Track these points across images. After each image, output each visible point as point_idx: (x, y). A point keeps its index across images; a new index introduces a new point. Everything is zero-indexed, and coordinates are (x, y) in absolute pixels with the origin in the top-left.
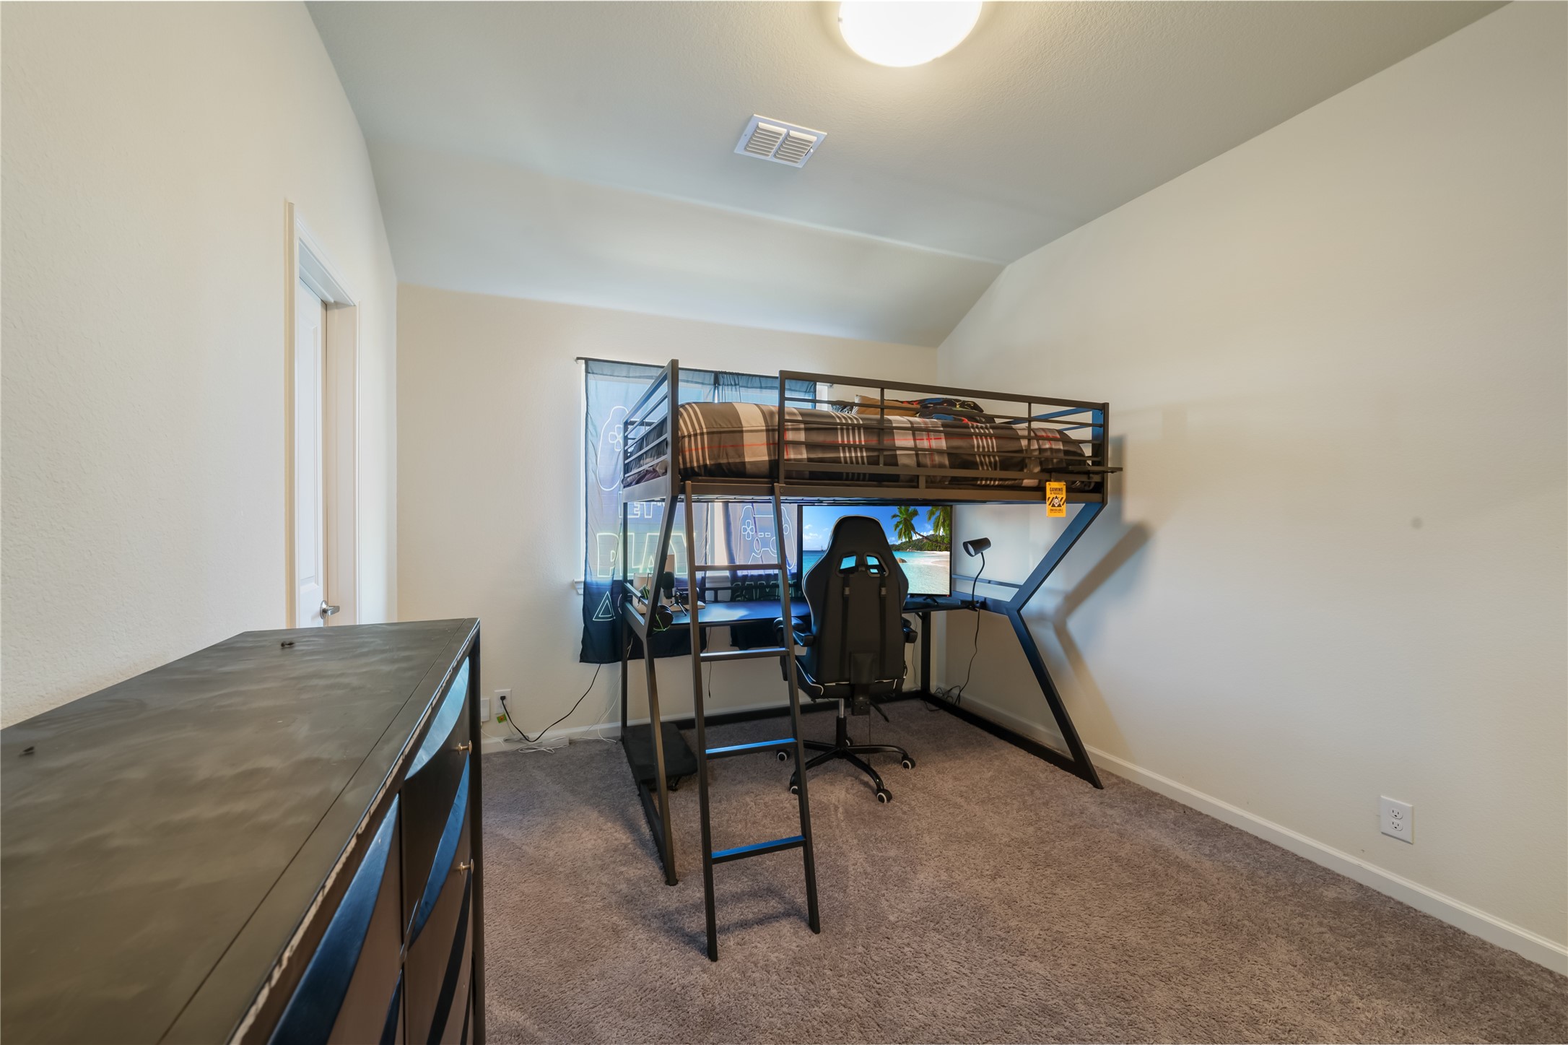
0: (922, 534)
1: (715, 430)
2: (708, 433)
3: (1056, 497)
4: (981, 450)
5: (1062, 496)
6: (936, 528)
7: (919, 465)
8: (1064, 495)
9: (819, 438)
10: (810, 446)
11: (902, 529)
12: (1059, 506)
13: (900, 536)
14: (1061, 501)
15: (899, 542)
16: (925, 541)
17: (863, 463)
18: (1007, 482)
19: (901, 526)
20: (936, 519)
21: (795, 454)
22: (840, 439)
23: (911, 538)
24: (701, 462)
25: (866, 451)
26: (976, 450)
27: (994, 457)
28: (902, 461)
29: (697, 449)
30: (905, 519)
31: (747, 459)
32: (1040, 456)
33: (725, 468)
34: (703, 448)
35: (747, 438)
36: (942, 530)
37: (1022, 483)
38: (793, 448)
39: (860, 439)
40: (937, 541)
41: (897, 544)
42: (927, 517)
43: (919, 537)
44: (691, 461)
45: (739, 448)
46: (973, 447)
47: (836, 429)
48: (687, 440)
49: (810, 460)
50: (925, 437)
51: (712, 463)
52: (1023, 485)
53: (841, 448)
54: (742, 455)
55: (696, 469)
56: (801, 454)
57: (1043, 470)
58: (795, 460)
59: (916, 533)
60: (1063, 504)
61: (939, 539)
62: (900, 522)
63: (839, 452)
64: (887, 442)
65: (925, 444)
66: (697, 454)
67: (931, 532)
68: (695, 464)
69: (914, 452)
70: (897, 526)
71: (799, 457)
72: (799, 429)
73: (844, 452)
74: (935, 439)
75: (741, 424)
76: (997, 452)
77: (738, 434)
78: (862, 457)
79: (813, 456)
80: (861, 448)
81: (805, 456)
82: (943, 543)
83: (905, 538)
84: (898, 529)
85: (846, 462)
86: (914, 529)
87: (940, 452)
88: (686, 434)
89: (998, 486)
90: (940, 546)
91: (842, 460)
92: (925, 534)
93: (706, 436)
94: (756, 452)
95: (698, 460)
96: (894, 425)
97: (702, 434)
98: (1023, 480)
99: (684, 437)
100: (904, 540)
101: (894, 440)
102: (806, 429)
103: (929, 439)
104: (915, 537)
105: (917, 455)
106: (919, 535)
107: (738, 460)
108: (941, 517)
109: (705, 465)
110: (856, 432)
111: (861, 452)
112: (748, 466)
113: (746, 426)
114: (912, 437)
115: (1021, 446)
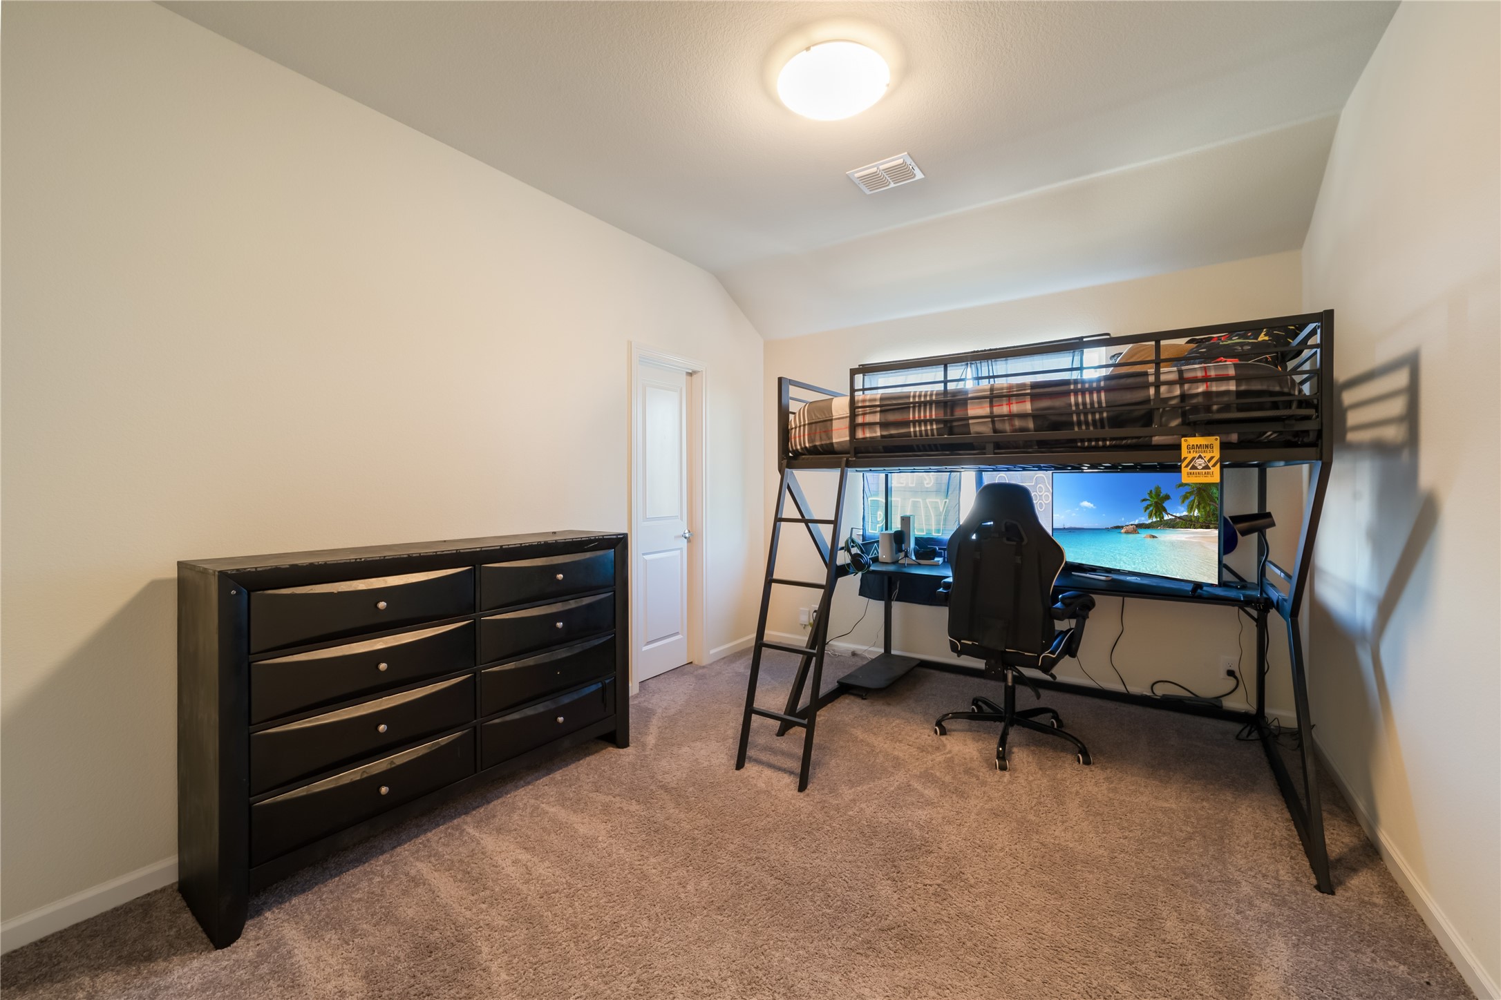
0: (1174, 514)
1: (814, 421)
2: (809, 424)
3: (1200, 457)
4: (1081, 407)
5: (1212, 455)
6: (1191, 509)
7: (995, 431)
8: (1216, 454)
9: (892, 417)
10: (884, 425)
11: (1152, 510)
12: (1207, 467)
13: (1150, 516)
14: (1209, 461)
15: (1150, 521)
16: (1178, 520)
17: (933, 435)
18: (1124, 442)
19: (1151, 508)
20: (1190, 502)
21: (871, 433)
22: (911, 416)
23: (1163, 518)
24: (803, 445)
25: (936, 424)
26: (1074, 408)
27: (1101, 413)
28: (974, 429)
29: (800, 437)
30: (1156, 503)
31: (834, 441)
32: (1183, 405)
33: (819, 448)
34: (804, 435)
35: (835, 424)
36: (1196, 511)
37: (1151, 441)
38: (869, 428)
39: (933, 413)
40: (1191, 521)
41: (1147, 523)
42: (1180, 501)
43: (1170, 517)
44: (796, 445)
45: (828, 432)
46: (1070, 405)
47: (909, 407)
48: (793, 430)
49: (882, 436)
50: (1005, 403)
51: (811, 445)
52: (1153, 443)
53: (911, 424)
54: (831, 438)
55: (800, 451)
56: (875, 432)
57: (1184, 423)
58: (870, 438)
59: (1168, 514)
60: (1214, 466)
61: (1193, 519)
62: (1151, 505)
63: (910, 428)
64: (958, 413)
65: (1004, 409)
66: (800, 440)
67: (1185, 513)
68: (799, 447)
69: (990, 419)
70: (1147, 508)
71: (874, 435)
72: (875, 412)
73: (914, 427)
74: (1017, 403)
75: (832, 414)
76: (1106, 407)
77: (829, 422)
78: (932, 430)
79: (885, 433)
80: (931, 421)
81: (879, 434)
82: (1198, 522)
83: (1156, 517)
84: (1148, 511)
85: (915, 436)
86: (1165, 511)
87: (1022, 416)
88: (793, 426)
89: (1110, 446)
90: (1194, 525)
91: (912, 434)
92: (1178, 515)
93: (806, 427)
94: (840, 435)
95: (800, 445)
96: (970, 395)
97: (804, 425)
98: (1152, 436)
99: (792, 429)
100: (1154, 520)
101: (967, 410)
102: (881, 411)
103: (1009, 404)
104: (1166, 517)
105: (993, 422)
106: (1172, 515)
107: (828, 442)
108: (1196, 501)
109: (806, 447)
110: (928, 407)
111: (931, 425)
112: (835, 446)
113: (835, 414)
114: (988, 405)
115: (1149, 396)
